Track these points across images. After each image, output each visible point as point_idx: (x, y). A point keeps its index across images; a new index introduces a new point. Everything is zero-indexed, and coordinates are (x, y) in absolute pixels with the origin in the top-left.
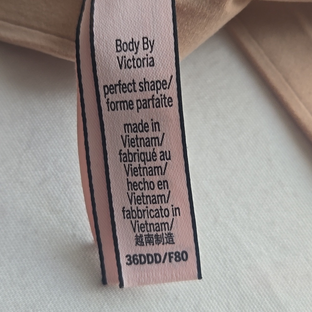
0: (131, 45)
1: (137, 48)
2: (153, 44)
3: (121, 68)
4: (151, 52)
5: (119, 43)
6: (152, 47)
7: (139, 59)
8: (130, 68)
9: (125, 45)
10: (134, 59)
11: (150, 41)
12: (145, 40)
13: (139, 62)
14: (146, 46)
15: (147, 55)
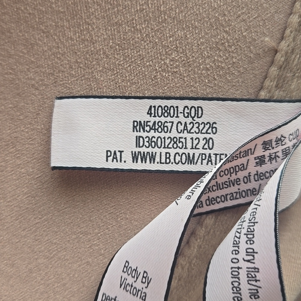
0: (134, 272)
1: (137, 278)
2: (150, 281)
3: (121, 287)
4: (146, 288)
5: (127, 264)
6: (148, 283)
7: (135, 288)
8: (127, 291)
9: (130, 269)
10: (132, 286)
11: (148, 277)
12: (145, 275)
13: (135, 290)
14: (144, 280)
15: (143, 289)
